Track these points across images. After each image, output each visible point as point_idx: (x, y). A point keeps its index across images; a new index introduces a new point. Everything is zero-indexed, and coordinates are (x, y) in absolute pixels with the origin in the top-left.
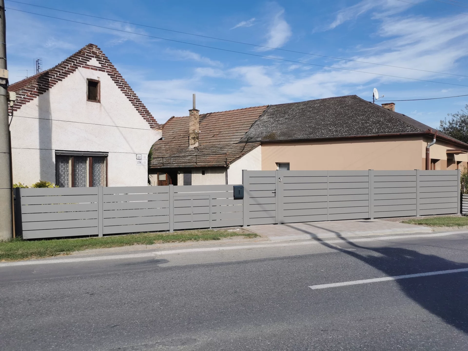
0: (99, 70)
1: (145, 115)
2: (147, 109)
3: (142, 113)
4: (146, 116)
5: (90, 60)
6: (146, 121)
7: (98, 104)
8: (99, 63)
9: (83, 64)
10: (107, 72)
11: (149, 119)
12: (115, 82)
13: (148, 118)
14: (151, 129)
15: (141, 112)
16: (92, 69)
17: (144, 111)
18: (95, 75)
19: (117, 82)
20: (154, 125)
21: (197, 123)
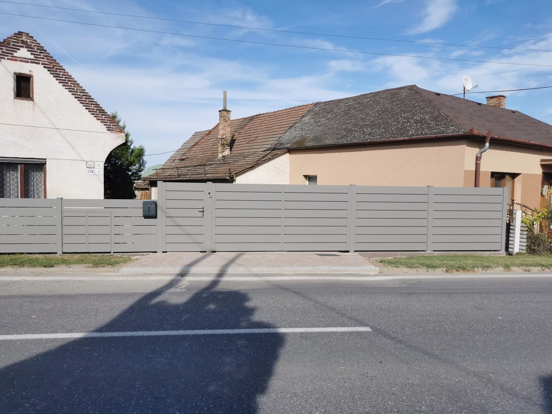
0: (31, 62)
1: (99, 114)
2: (101, 107)
3: (95, 113)
4: (100, 116)
5: (18, 51)
6: (101, 122)
7: (31, 102)
8: (32, 54)
9: (8, 56)
10: (42, 64)
11: (105, 120)
12: (54, 76)
13: (104, 118)
14: (109, 131)
15: (93, 112)
16: (20, 61)
17: (97, 110)
18: (25, 69)
19: (56, 76)
20: (112, 127)
21: (228, 126)
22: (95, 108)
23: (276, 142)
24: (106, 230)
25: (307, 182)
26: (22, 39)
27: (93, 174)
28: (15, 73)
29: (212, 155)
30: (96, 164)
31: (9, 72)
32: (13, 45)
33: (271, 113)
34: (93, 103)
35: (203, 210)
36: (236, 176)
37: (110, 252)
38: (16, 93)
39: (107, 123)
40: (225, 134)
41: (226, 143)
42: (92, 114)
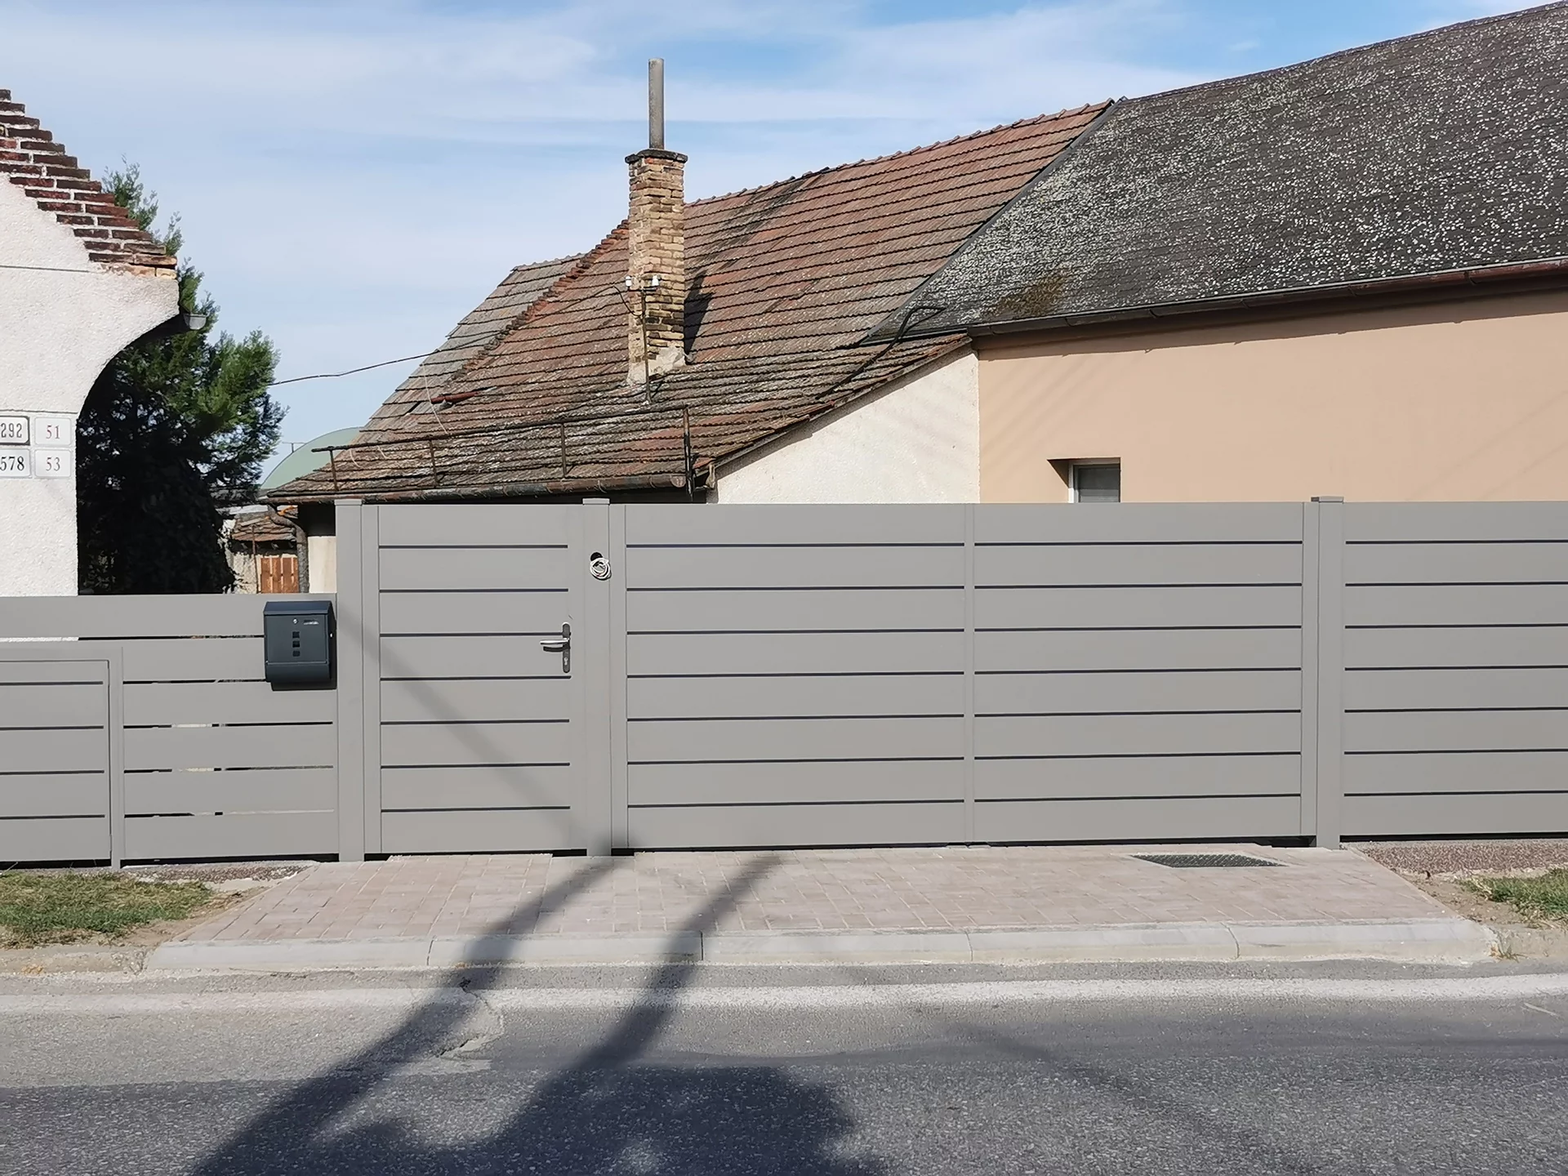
1: (49, 183)
2: (61, 148)
3: (28, 176)
4: (54, 189)
6: (60, 219)
11: (78, 208)
13: (72, 200)
14: (99, 264)
15: (19, 169)
17: (38, 158)
20: (115, 241)
21: (672, 231)
22: (31, 153)
23: (909, 300)
24: (84, 750)
25: (1071, 495)
27: (25, 472)
29: (596, 373)
30: (39, 424)
33: (880, 161)
34: (17, 127)
35: (566, 640)
36: (721, 472)
37: (107, 863)
39: (90, 221)
40: (658, 269)
41: (665, 313)
42: (13, 181)
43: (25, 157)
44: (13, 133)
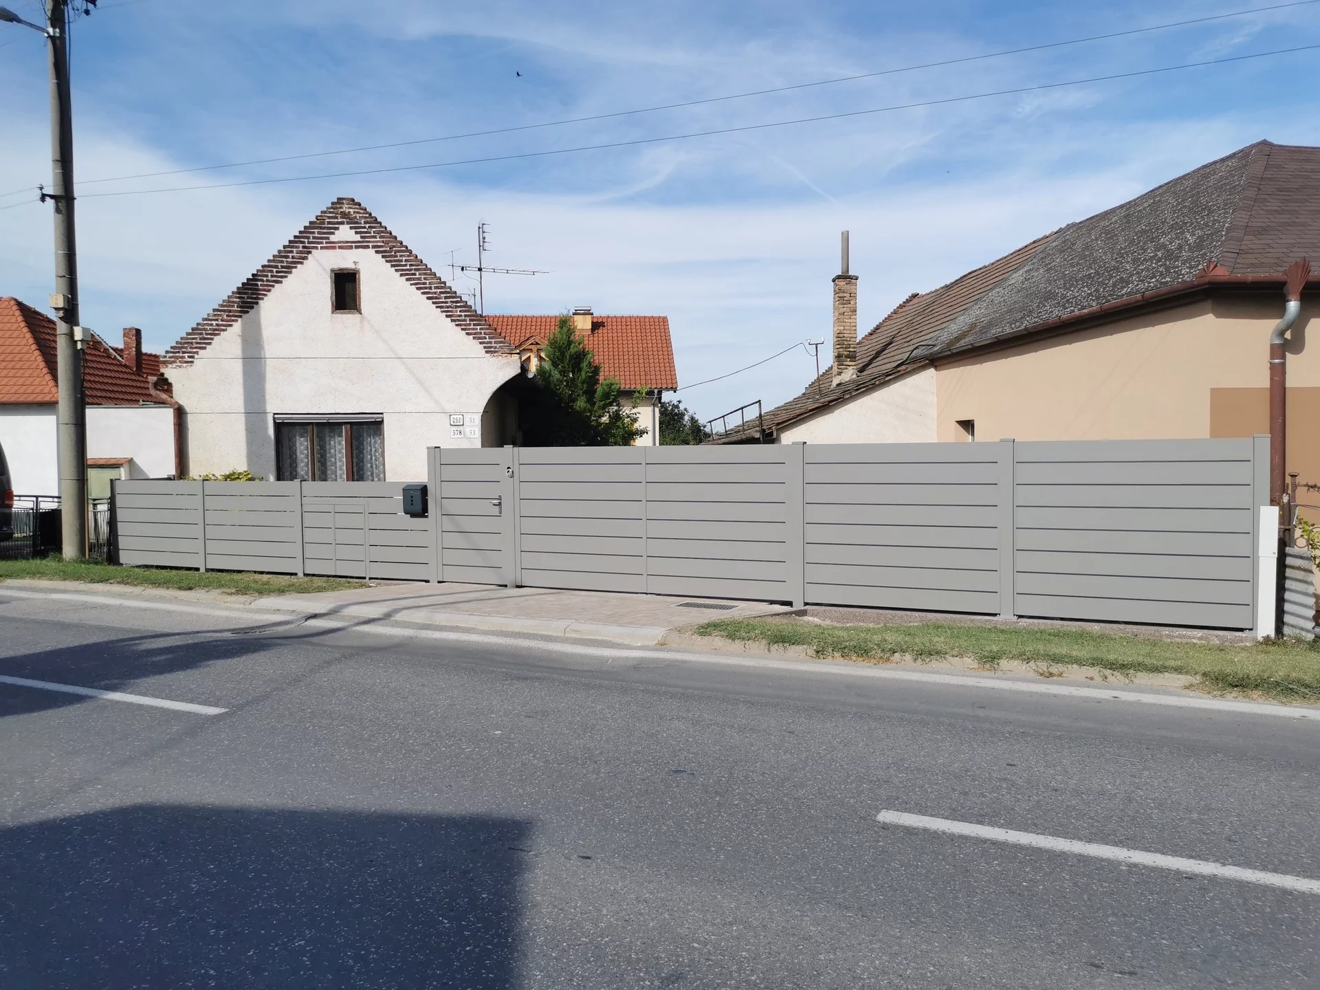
0: (357, 247)
1: (470, 325)
3: (462, 323)
4: (472, 327)
5: (336, 232)
6: (474, 338)
7: (357, 316)
8: (356, 233)
9: (322, 243)
10: (374, 247)
12: (392, 266)
13: (478, 331)
14: (489, 355)
16: (340, 248)
19: (396, 265)
20: (495, 345)
21: (850, 313)
22: (463, 314)
24: (357, 537)
26: (342, 210)
27: (462, 436)
28: (332, 271)
30: (467, 417)
31: (324, 270)
32: (329, 223)
34: (458, 304)
35: (500, 501)
36: (783, 430)
38: (334, 303)
40: (842, 332)
41: (846, 353)
42: (457, 325)
43: (460, 316)
44: (457, 307)
